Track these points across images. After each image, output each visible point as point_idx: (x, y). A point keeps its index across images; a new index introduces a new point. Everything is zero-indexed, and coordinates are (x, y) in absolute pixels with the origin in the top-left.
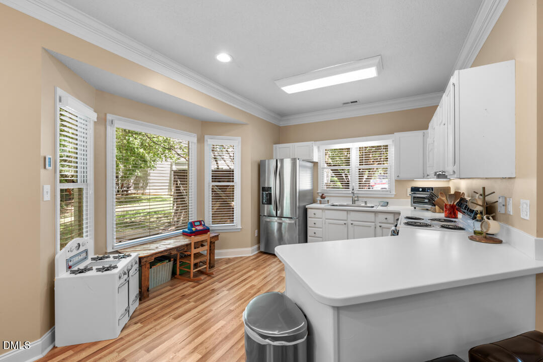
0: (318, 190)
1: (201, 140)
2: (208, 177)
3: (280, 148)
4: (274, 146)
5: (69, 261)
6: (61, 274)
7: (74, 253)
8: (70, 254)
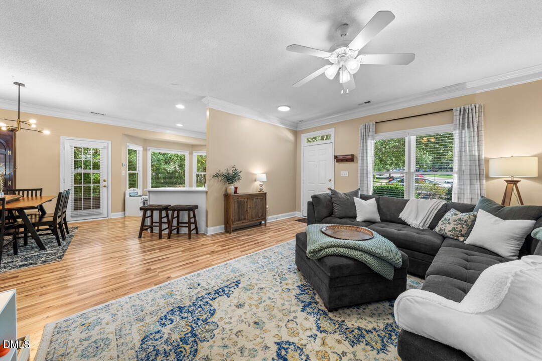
5: (129, 193)
6: (127, 196)
7: (132, 192)
8: (130, 192)
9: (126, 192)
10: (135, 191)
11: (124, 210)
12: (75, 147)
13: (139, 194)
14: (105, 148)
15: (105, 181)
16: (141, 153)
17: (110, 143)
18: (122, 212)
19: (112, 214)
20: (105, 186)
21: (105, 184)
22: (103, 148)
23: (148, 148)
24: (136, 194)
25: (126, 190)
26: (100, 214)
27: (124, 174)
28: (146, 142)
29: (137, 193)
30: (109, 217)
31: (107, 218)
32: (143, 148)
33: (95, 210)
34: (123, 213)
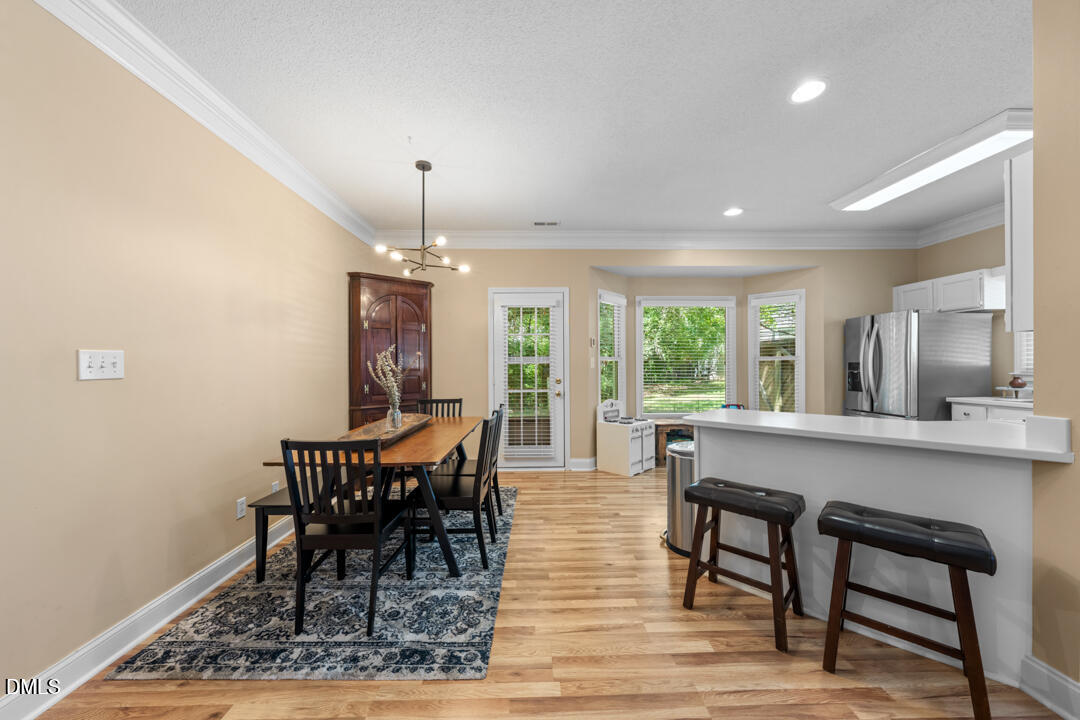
0: (1012, 369)
1: (742, 303)
2: (753, 352)
3: (904, 292)
4: (895, 289)
5: (605, 413)
6: (600, 420)
7: (609, 409)
8: (606, 409)
9: (598, 408)
10: (614, 408)
11: (595, 453)
12: (509, 309)
13: (621, 415)
14: (557, 305)
15: (558, 382)
16: (623, 311)
17: (566, 290)
18: (590, 457)
19: (573, 460)
20: (559, 395)
21: (559, 388)
22: (554, 304)
23: (638, 298)
24: (616, 414)
25: (597, 404)
26: (551, 459)
27: (593, 366)
28: (633, 284)
29: (618, 411)
30: (567, 468)
31: (563, 469)
32: (627, 297)
33: (543, 448)
34: (592, 459)
